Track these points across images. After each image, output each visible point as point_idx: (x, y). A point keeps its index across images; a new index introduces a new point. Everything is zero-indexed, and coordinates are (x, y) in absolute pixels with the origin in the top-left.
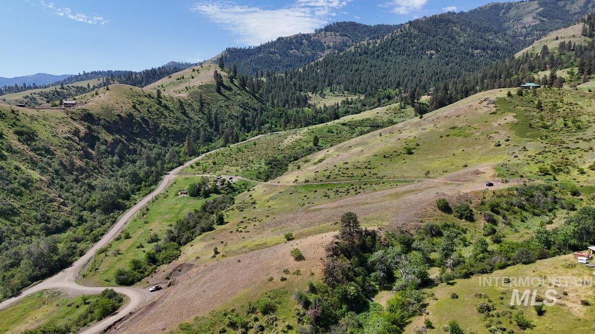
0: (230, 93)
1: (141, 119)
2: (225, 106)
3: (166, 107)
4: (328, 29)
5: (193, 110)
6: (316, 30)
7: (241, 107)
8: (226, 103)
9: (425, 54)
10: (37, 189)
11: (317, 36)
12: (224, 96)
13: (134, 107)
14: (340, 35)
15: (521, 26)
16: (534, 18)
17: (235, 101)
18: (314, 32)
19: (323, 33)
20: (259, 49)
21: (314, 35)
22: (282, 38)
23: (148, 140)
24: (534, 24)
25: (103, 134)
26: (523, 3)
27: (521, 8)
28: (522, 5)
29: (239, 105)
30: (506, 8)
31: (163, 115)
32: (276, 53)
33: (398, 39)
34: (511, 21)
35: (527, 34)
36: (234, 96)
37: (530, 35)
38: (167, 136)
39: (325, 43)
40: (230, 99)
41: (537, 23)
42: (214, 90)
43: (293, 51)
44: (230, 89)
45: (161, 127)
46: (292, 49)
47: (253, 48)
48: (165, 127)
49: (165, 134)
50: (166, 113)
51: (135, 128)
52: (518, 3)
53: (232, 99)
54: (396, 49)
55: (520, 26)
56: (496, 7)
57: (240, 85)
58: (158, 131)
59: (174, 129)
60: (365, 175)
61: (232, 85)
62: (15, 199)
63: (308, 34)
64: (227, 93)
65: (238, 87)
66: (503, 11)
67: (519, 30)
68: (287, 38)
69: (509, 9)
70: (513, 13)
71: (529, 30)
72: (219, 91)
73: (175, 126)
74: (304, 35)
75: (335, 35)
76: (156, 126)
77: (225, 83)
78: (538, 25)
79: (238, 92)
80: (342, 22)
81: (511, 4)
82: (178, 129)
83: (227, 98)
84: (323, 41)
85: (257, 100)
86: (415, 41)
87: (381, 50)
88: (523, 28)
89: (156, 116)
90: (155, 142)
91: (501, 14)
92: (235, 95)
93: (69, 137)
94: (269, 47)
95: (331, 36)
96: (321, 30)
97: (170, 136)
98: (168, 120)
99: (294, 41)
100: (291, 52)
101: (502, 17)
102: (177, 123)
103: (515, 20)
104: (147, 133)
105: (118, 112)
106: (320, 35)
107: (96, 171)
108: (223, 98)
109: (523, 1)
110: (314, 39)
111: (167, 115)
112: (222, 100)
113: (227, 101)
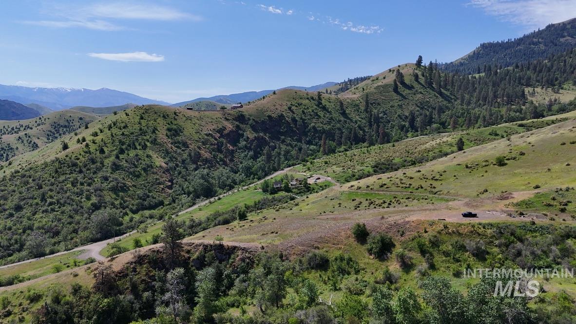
0: (409, 92)
1: (292, 119)
2: (398, 105)
3: (324, 108)
5: (357, 110)
7: (418, 106)
10: (153, 173)
12: (402, 95)
13: (290, 108)
17: (413, 100)
20: (520, 41)
22: (553, 25)
23: (293, 139)
25: (248, 132)
29: (416, 105)
31: (317, 115)
32: (540, 43)
36: (413, 95)
38: (314, 135)
40: (406, 99)
42: (391, 89)
43: (565, 39)
44: (411, 88)
46: (564, 37)
47: (513, 40)
48: (314, 127)
49: (312, 133)
50: (321, 114)
51: (282, 128)
53: (410, 98)
57: (426, 82)
58: (307, 130)
59: (323, 129)
60: (422, 188)
61: (415, 85)
62: (132, 179)
64: (406, 92)
65: (423, 85)
68: (559, 24)
72: (396, 90)
73: (325, 127)
76: (305, 125)
77: (407, 82)
79: (420, 90)
82: (327, 129)
83: (404, 97)
85: (443, 97)
89: (309, 117)
90: (300, 140)
93: (210, 134)
94: (534, 37)
97: (317, 135)
98: (321, 120)
99: (569, 27)
100: (562, 40)
102: (329, 123)
104: (293, 131)
105: (269, 113)
107: (220, 163)
108: (399, 97)
111: (322, 116)
112: (397, 99)
113: (403, 100)
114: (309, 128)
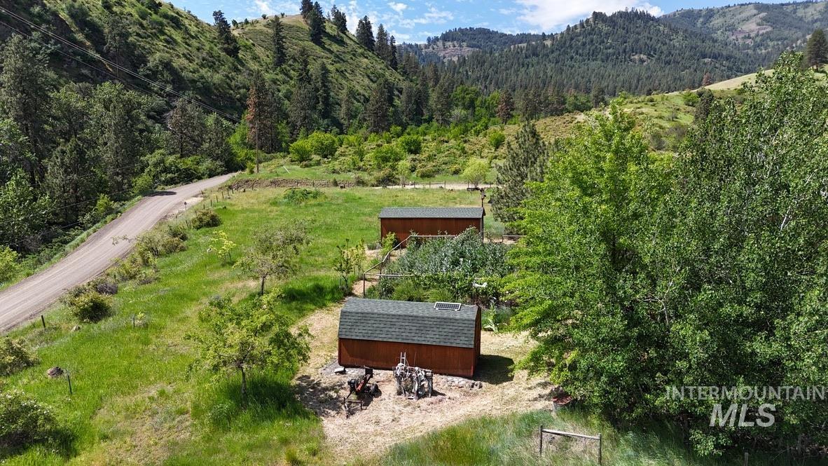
0: (342, 49)
2: (337, 70)
4: (447, 37)
5: (255, 58)
6: (429, 39)
8: (338, 65)
9: (631, 60)
11: (431, 47)
12: (331, 52)
14: (468, 46)
15: (743, 36)
16: (758, 24)
17: (358, 66)
18: (427, 43)
19: (440, 44)
21: (426, 47)
24: (764, 31)
26: (732, 9)
27: (729, 16)
28: (730, 11)
29: (368, 77)
30: (705, 16)
33: (581, 38)
34: (719, 32)
35: (758, 46)
36: (354, 58)
37: (762, 47)
39: (444, 57)
40: (344, 61)
41: (768, 30)
44: (341, 42)
45: (153, 60)
48: (167, 65)
50: (177, 36)
52: (722, 8)
53: (350, 61)
54: (580, 51)
55: (740, 36)
56: (690, 15)
59: (202, 77)
63: (417, 45)
64: (335, 47)
66: (701, 20)
67: (740, 40)
69: (710, 17)
70: (717, 22)
71: (758, 39)
72: (317, 41)
74: (410, 46)
75: (460, 46)
77: (328, 30)
78: (771, 32)
79: (360, 51)
80: (468, 28)
81: (711, 10)
82: (216, 81)
83: (337, 56)
84: (442, 54)
86: (609, 41)
87: (558, 52)
88: (745, 38)
91: (699, 25)
92: (354, 55)
95: (455, 46)
96: (437, 39)
98: (182, 49)
101: (701, 28)
102: (212, 66)
103: (726, 30)
106: (435, 46)
108: (328, 55)
109: (729, 6)
110: (426, 53)
111: (179, 39)
112: (327, 58)
113: (339, 62)
114: (150, 65)
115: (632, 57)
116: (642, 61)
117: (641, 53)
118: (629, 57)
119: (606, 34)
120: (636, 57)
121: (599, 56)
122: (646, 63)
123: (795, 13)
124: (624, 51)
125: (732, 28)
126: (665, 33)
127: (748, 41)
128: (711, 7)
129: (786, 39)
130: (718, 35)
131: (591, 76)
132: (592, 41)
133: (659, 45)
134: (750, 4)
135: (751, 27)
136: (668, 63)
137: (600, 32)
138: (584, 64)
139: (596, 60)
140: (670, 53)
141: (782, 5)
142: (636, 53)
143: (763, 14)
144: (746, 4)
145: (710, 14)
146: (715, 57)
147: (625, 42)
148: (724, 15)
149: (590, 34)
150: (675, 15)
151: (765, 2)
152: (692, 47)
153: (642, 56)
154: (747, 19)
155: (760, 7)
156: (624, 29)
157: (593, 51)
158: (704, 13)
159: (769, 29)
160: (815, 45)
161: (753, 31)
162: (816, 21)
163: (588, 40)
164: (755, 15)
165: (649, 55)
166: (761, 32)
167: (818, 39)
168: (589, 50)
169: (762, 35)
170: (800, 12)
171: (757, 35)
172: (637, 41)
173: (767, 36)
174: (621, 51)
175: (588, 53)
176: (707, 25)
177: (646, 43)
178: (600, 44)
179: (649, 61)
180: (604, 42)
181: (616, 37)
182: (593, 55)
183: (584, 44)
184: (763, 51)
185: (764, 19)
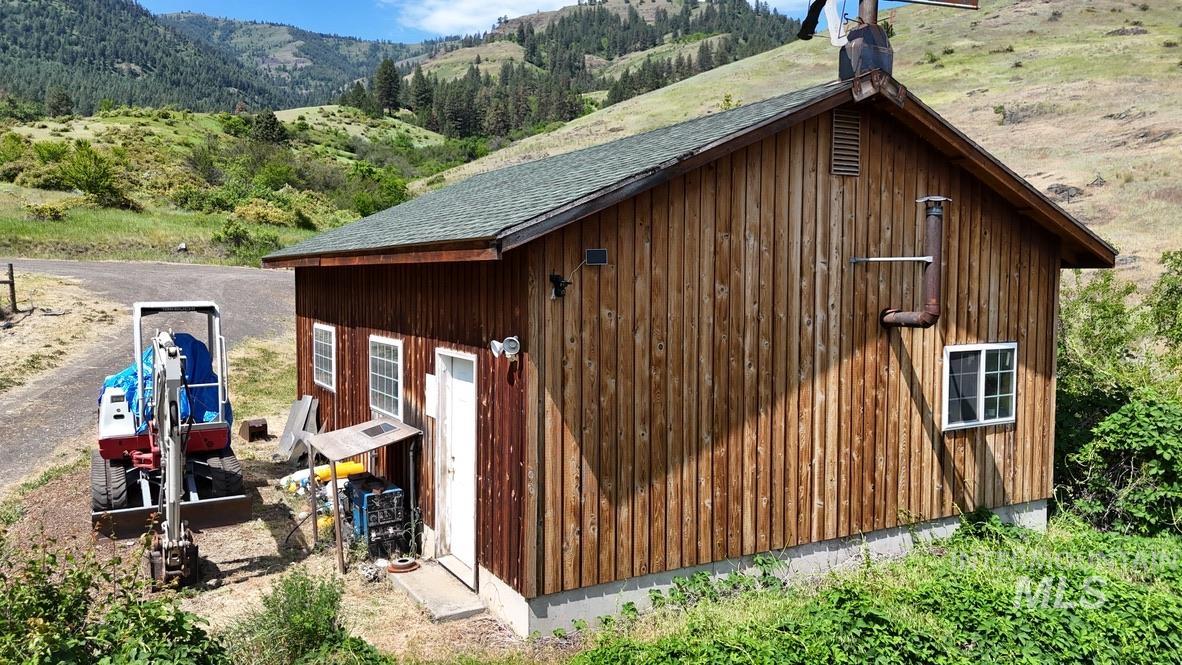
9: (114, 70)
15: (277, 66)
16: (295, 55)
24: (304, 65)
26: (257, 27)
27: (255, 36)
28: (257, 29)
30: (224, 28)
33: (21, 17)
34: (245, 55)
35: (297, 83)
37: (302, 87)
41: (307, 64)
52: (246, 23)
54: (21, 39)
55: (274, 66)
56: (199, 21)
66: (218, 33)
67: (273, 72)
69: (231, 32)
70: (240, 40)
71: (297, 74)
78: (311, 68)
81: (231, 23)
86: (74, 32)
88: (278, 69)
91: (215, 39)
101: (219, 44)
103: (253, 55)
109: (255, 23)
115: (117, 66)
116: (134, 74)
117: (131, 62)
118: (112, 65)
119: (69, 20)
120: (124, 66)
121: (58, 54)
122: (139, 78)
123: (337, 49)
124: (103, 53)
125: (260, 53)
126: (168, 38)
127: (284, 75)
128: (230, 18)
129: (330, 80)
130: (243, 58)
131: (44, 83)
132: (43, 26)
133: (160, 54)
134: (282, 25)
135: (286, 55)
136: (176, 83)
137: (57, 15)
138: (32, 63)
139: (53, 58)
140: (178, 69)
141: (322, 35)
142: (124, 60)
143: (300, 43)
144: (277, 25)
145: (230, 28)
146: (244, 87)
147: (104, 40)
148: (249, 33)
149: (38, 14)
150: (179, 17)
151: (301, 27)
152: (209, 68)
153: (133, 66)
154: (280, 45)
155: (297, 33)
156: (99, 18)
157: (46, 43)
158: (221, 24)
159: (309, 63)
160: (386, 79)
161: (289, 62)
162: (361, 64)
163: (36, 23)
164: (290, 42)
165: (144, 66)
166: (299, 66)
167: (389, 71)
168: (39, 40)
169: (301, 69)
170: (343, 50)
171: (295, 69)
172: (124, 42)
173: (307, 73)
174: (97, 52)
175: (38, 46)
176: (227, 42)
177: (138, 48)
178: (59, 34)
179: (146, 76)
180: (65, 33)
181: (87, 28)
182: (48, 49)
183: (28, 29)
184: (304, 91)
185: (301, 49)
